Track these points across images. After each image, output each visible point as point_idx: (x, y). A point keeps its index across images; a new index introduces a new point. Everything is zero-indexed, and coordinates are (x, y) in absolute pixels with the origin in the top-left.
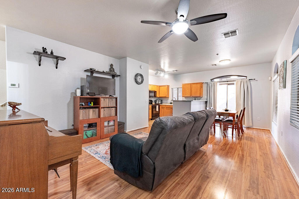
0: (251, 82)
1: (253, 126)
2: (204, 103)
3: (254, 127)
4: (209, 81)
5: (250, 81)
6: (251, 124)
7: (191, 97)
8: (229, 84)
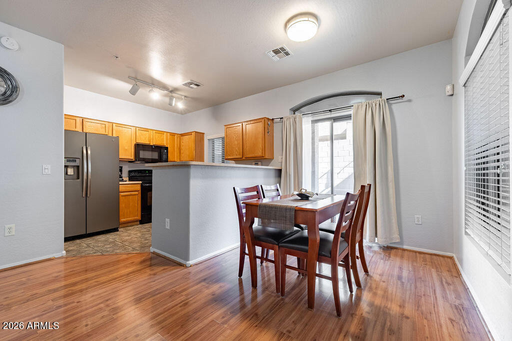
0: (394, 107)
1: (401, 243)
2: (273, 174)
3: (405, 247)
4: (286, 113)
5: (390, 105)
6: (396, 238)
7: (244, 158)
8: (336, 119)
